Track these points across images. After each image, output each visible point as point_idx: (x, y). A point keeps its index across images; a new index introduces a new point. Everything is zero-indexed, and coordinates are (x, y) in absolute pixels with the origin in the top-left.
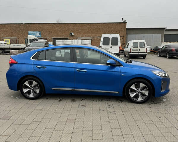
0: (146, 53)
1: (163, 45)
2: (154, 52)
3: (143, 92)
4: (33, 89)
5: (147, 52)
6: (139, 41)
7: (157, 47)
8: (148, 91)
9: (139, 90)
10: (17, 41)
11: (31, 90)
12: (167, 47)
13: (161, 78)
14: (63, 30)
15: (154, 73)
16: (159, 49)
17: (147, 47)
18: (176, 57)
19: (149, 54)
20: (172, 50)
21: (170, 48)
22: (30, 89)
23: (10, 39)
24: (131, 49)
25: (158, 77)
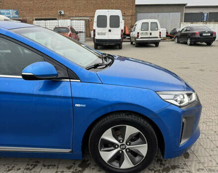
0: (160, 39)
1: (183, 26)
2: (171, 37)
3: (134, 147)
5: (160, 37)
6: (150, 21)
7: (175, 29)
8: (146, 145)
9: (124, 143)
12: (188, 29)
13: (179, 110)
14: (49, 7)
15: (163, 97)
16: (176, 33)
17: (161, 30)
18: (200, 43)
19: (164, 40)
20: (195, 34)
21: (193, 30)
24: (138, 33)
25: (171, 107)
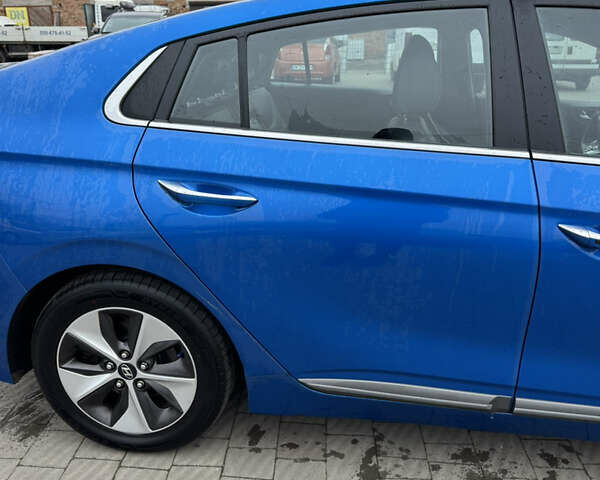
4: (140, 374)
10: (53, 17)
11: (130, 383)
22: (116, 375)
23: (28, 7)
